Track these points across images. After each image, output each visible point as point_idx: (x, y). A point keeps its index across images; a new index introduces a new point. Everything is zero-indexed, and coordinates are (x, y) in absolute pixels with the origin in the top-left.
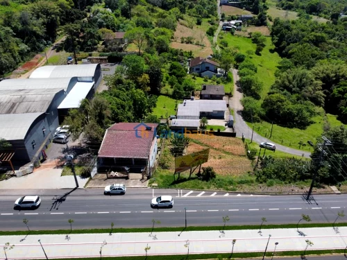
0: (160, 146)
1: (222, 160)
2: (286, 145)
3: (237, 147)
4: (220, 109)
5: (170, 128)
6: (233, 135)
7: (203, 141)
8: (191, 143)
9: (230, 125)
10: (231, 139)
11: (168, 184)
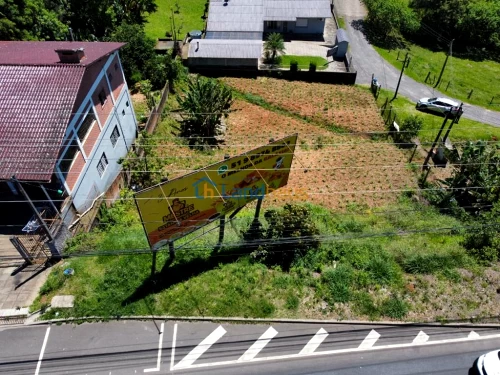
0: (147, 114)
1: (326, 151)
2: (478, 102)
3: (359, 111)
4: (314, 14)
5: (185, 62)
6: (348, 79)
7: (271, 97)
8: (237, 103)
9: (339, 53)
10: (344, 89)
11: (121, 294)
